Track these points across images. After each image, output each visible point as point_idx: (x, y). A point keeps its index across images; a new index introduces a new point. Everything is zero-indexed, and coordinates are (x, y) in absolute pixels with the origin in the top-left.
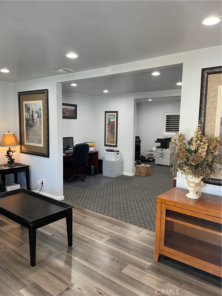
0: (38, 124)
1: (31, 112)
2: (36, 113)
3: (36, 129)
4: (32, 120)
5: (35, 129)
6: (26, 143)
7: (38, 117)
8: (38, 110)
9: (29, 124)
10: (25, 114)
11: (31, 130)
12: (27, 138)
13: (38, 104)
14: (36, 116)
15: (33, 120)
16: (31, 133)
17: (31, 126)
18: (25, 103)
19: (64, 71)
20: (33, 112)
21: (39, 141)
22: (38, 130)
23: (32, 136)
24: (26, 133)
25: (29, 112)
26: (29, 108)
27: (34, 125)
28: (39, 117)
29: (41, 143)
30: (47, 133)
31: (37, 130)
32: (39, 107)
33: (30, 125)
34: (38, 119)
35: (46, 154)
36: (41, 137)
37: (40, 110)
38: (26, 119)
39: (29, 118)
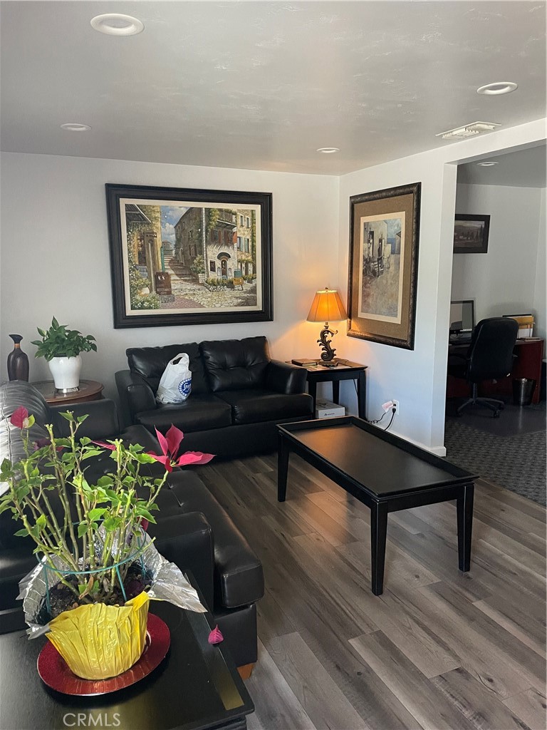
0: (392, 268)
1: (376, 242)
2: (388, 243)
3: (387, 281)
4: (378, 260)
5: (384, 282)
6: (361, 315)
7: (393, 252)
8: (395, 236)
9: (370, 270)
10: (363, 246)
11: (374, 283)
12: (364, 302)
13: (396, 220)
14: (387, 249)
15: (380, 259)
16: (373, 291)
17: (375, 274)
18: (364, 220)
19: (467, 131)
20: (380, 241)
21: (392, 310)
22: (391, 284)
23: (376, 298)
24: (363, 291)
25: (371, 241)
26: (372, 233)
27: (382, 272)
28: (395, 251)
29: (396, 316)
30: (412, 290)
31: (389, 284)
32: (396, 228)
33: (374, 272)
34: (393, 256)
35: (406, 341)
36: (397, 300)
37: (399, 234)
38: (365, 260)
39: (371, 255)
